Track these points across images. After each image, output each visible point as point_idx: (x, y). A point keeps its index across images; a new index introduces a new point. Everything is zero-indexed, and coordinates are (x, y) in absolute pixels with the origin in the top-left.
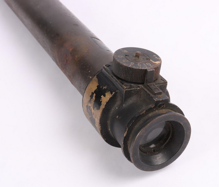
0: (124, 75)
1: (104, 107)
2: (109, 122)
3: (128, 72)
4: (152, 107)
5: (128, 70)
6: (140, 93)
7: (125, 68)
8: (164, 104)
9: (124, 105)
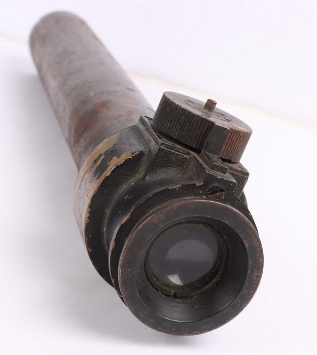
0: (169, 123)
1: (108, 174)
2: (108, 211)
3: (177, 119)
4: (198, 185)
5: (179, 114)
6: (188, 166)
7: (175, 110)
8: (223, 190)
9: (147, 178)
